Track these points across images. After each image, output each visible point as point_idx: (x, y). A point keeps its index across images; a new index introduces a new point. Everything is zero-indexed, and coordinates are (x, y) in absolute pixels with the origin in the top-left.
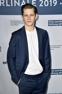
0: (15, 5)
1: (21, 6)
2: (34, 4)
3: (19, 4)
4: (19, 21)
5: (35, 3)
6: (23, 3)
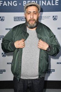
0: (42, 5)
1: (47, 5)
2: (57, 4)
3: (45, 4)
4: (45, 17)
5: (58, 2)
6: (49, 3)
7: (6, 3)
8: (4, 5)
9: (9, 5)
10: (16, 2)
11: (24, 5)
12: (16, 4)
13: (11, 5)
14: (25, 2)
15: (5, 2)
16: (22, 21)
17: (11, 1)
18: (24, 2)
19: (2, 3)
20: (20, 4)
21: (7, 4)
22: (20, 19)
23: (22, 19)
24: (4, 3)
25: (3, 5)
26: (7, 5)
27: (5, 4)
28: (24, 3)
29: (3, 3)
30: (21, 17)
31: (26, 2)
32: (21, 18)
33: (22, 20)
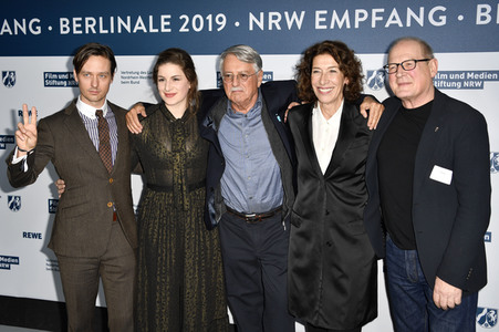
7: (397, 17)
8: (390, 22)
9: (408, 25)
10: (444, 9)
11: (479, 22)
12: (443, 18)
13: (420, 21)
14: (484, 10)
15: (394, 13)
16: (462, 87)
17: (422, 9)
18: (480, 7)
19: (381, 18)
20: (461, 18)
21: (404, 20)
22: (456, 81)
23: (466, 79)
24: (391, 17)
25: (387, 25)
26: (401, 25)
27: (394, 19)
28: (479, 14)
29: (386, 16)
30: (460, 73)
31: (489, 8)
32: (462, 76)
33: (466, 84)
